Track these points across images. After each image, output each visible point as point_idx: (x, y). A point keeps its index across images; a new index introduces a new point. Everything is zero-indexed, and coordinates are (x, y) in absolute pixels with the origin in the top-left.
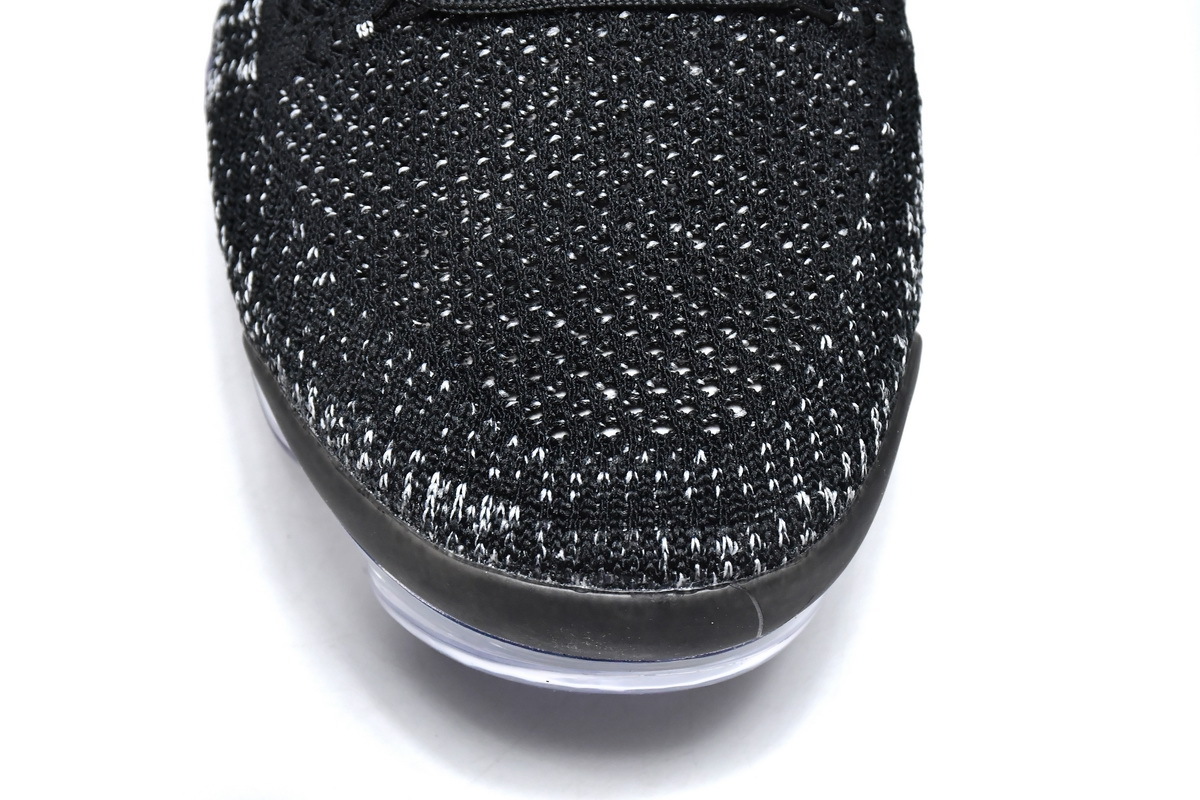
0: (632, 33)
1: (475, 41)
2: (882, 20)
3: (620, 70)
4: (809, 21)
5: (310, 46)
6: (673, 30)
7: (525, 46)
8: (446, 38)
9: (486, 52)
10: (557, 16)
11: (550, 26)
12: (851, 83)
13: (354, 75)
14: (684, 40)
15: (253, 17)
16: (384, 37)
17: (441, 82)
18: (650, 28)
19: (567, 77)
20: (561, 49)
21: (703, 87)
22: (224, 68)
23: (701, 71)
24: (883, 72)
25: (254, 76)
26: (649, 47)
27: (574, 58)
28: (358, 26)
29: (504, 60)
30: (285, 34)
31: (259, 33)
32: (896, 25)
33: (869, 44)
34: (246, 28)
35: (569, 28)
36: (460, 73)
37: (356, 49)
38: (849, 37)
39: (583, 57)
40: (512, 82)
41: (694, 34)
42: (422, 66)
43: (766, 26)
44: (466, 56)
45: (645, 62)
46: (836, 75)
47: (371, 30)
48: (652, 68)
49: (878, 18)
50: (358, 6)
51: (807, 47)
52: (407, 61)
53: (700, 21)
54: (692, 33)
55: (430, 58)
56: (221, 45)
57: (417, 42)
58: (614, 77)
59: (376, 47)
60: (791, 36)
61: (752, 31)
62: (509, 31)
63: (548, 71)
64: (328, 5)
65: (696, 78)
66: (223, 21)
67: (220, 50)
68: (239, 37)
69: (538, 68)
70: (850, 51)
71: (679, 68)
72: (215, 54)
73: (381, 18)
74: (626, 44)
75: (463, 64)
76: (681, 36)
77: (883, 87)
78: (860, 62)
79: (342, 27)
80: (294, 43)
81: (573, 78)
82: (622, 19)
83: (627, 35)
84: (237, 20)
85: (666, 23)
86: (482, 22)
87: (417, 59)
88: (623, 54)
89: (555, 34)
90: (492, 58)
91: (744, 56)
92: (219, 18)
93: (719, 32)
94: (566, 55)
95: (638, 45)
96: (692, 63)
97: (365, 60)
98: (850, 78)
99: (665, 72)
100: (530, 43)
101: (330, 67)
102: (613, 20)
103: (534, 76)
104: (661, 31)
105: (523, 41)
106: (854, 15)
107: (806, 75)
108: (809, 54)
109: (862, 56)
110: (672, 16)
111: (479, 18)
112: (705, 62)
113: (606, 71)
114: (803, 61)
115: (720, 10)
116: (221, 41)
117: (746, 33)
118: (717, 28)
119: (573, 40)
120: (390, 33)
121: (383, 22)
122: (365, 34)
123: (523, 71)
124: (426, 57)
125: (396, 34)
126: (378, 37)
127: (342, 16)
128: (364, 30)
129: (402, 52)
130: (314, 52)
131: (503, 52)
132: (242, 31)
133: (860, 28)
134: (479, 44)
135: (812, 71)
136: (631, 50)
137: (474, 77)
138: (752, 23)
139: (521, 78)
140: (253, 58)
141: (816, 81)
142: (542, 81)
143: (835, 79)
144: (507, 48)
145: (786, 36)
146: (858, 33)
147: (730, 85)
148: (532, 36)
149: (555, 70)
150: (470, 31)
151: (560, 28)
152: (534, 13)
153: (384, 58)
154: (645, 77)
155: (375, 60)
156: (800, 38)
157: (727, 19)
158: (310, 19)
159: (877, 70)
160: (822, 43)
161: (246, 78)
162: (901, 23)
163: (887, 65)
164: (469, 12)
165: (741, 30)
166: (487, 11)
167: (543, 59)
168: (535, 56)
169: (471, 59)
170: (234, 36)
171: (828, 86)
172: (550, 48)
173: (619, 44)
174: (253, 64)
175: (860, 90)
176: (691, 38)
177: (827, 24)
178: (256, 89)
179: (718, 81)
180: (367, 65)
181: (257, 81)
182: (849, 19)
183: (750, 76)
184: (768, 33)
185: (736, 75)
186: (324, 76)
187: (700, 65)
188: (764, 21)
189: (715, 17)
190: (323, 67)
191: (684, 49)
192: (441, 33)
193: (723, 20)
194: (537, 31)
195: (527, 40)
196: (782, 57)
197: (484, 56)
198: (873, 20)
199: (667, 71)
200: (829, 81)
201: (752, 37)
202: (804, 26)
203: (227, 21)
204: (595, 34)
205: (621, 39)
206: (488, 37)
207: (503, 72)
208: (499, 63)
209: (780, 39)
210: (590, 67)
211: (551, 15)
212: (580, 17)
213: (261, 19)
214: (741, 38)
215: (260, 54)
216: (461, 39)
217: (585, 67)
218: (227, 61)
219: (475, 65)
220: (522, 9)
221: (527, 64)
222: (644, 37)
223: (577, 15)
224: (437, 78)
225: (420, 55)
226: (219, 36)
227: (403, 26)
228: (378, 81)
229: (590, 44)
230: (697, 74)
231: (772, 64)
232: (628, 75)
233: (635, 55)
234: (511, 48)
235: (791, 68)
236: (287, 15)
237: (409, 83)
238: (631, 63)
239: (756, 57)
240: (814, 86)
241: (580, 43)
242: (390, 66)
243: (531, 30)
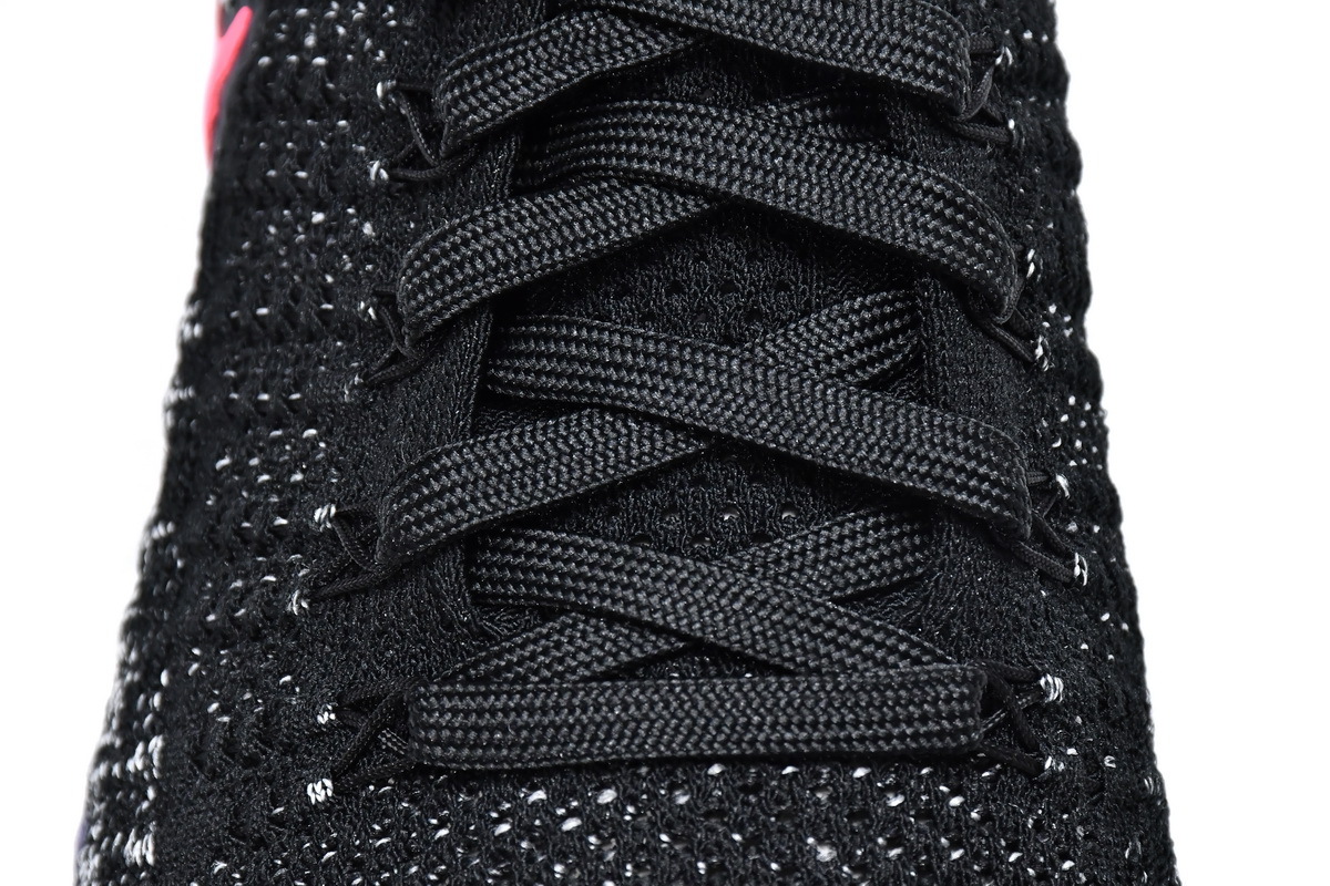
0: (728, 797)
1: (488, 811)
2: (1114, 766)
3: (711, 854)
4: (999, 771)
5: (236, 814)
6: (790, 792)
7: (564, 818)
8: (444, 807)
9: (504, 828)
10: (613, 772)
11: (603, 786)
12: (1068, 865)
13: (303, 861)
14: (808, 806)
15: (148, 767)
16: (349, 803)
17: (437, 874)
18: (755, 789)
19: (629, 867)
20: (619, 823)
21: (838, 879)
22: (104, 845)
23: (835, 854)
24: (1117, 845)
25: (150, 859)
26: (754, 818)
27: (638, 836)
28: (310, 787)
29: (532, 840)
30: (198, 795)
31: (159, 791)
32: (1137, 771)
33: (1094, 804)
34: (137, 783)
35: (631, 791)
36: (466, 861)
37: (306, 822)
38: (1063, 795)
39: (653, 836)
40: (544, 876)
41: (822, 796)
42: (408, 850)
43: (933, 782)
44: (475, 833)
45: (747, 843)
46: (1043, 854)
47: (330, 793)
48: (759, 851)
49: (1108, 761)
50: (310, 755)
51: (998, 812)
52: (384, 841)
53: (832, 777)
54: (819, 795)
55: (420, 836)
56: (99, 808)
57: (400, 812)
58: (701, 865)
59: (338, 818)
60: (972, 796)
61: (912, 790)
62: (540, 795)
63: (600, 858)
64: (264, 753)
65: (826, 864)
66: (102, 769)
67: (98, 816)
68: (127, 796)
69: (584, 853)
70: (1065, 816)
71: (801, 850)
72: (90, 821)
73: (344, 774)
74: (720, 813)
75: (470, 846)
76: (803, 800)
77: (1117, 869)
78: (1080, 831)
79: (286, 786)
80: (213, 810)
81: (637, 867)
82: (712, 776)
83: (720, 800)
84: (124, 770)
85: (779, 781)
86: (498, 782)
87: (400, 838)
88: (712, 830)
89: (609, 800)
90: (514, 837)
91: (900, 829)
92: (97, 765)
93: (861, 793)
94: (626, 832)
95: (737, 815)
96: (820, 842)
97: (320, 839)
98: (1065, 857)
99: (779, 857)
100: (571, 813)
101: (266, 849)
102: (699, 777)
103: (578, 865)
104: (773, 793)
105: (561, 812)
106: (1070, 760)
107: (997, 856)
108: (1001, 824)
109: (1083, 822)
110: (789, 770)
111: (494, 776)
112: (840, 840)
113: (689, 858)
114: (991, 835)
115: (863, 760)
116: (101, 800)
117: (904, 793)
118: (858, 787)
119: (637, 808)
120: (358, 797)
121: (349, 779)
122: (321, 798)
123: (562, 857)
124: (414, 835)
125: (368, 799)
126: (340, 803)
127: (285, 769)
128: (319, 791)
129: (377, 827)
130: (242, 824)
131: (530, 829)
132: (132, 787)
133: (1079, 780)
134: (494, 815)
135: (1005, 849)
136: (726, 824)
137: (486, 867)
138: (911, 777)
139: (559, 868)
140: (148, 831)
141: (1011, 864)
142: (590, 873)
143: (1042, 859)
144: (537, 822)
145: (965, 796)
146: (1077, 788)
147: (879, 874)
148: (575, 804)
149: (611, 856)
150: (481, 795)
151: (617, 790)
152: (578, 768)
153: (350, 836)
154: (750, 865)
155: (335, 839)
156: (987, 799)
157: (873, 773)
158: (236, 772)
159: (1108, 843)
160: (1021, 805)
161: (139, 861)
162: (1143, 767)
163: (1123, 834)
164: (478, 766)
165: (896, 789)
166: (506, 766)
167: (592, 839)
168: (581, 834)
169: (482, 838)
170: (119, 795)
171: (1031, 871)
172: (603, 822)
173: (708, 815)
174: (149, 838)
175: (1081, 875)
176: (818, 803)
177: (1029, 776)
178: (153, 879)
179: (860, 868)
180: (324, 846)
181: (154, 868)
182: (1062, 767)
183: (910, 860)
184: (936, 793)
185: (888, 860)
186: (257, 863)
187: (833, 845)
188: (930, 775)
189: (854, 769)
190: (257, 849)
191: (808, 820)
192: (436, 797)
193: (868, 775)
194: (582, 796)
195: (567, 809)
196: (959, 828)
197: (502, 835)
198: (1099, 767)
199: (783, 855)
200: (1033, 864)
201: (912, 800)
202: (991, 780)
203: (110, 770)
204: (671, 800)
205: (712, 807)
206: (508, 806)
207: (531, 859)
208: (524, 845)
209: (956, 801)
210: (665, 849)
211: (603, 772)
212: (648, 773)
213: (160, 771)
214: (895, 801)
215: (159, 825)
216: (467, 807)
217: (656, 850)
218: (108, 832)
219: (488, 848)
220: (559, 762)
221: (568, 846)
222: (746, 803)
223: (644, 770)
224: (431, 867)
225: (403, 832)
226: (96, 792)
227: (378, 787)
228: (340, 871)
229: (663, 815)
230: (828, 859)
231: (943, 840)
232: (722, 863)
233: (732, 832)
234: (542, 821)
235: (972, 845)
236: (201, 765)
237: (387, 875)
238: (726, 844)
239: (918, 831)
240: (1009, 872)
241: (649, 813)
242: (359, 848)
243: (573, 794)
